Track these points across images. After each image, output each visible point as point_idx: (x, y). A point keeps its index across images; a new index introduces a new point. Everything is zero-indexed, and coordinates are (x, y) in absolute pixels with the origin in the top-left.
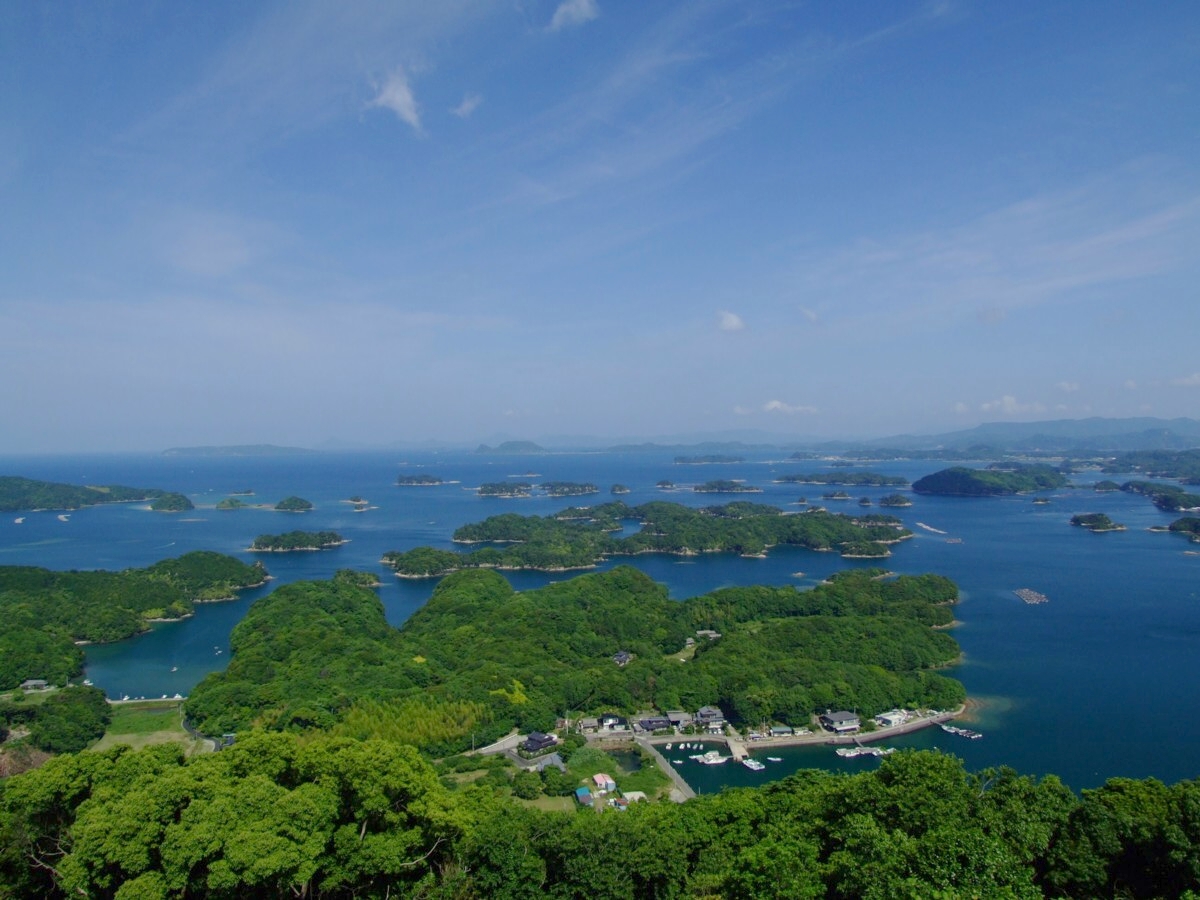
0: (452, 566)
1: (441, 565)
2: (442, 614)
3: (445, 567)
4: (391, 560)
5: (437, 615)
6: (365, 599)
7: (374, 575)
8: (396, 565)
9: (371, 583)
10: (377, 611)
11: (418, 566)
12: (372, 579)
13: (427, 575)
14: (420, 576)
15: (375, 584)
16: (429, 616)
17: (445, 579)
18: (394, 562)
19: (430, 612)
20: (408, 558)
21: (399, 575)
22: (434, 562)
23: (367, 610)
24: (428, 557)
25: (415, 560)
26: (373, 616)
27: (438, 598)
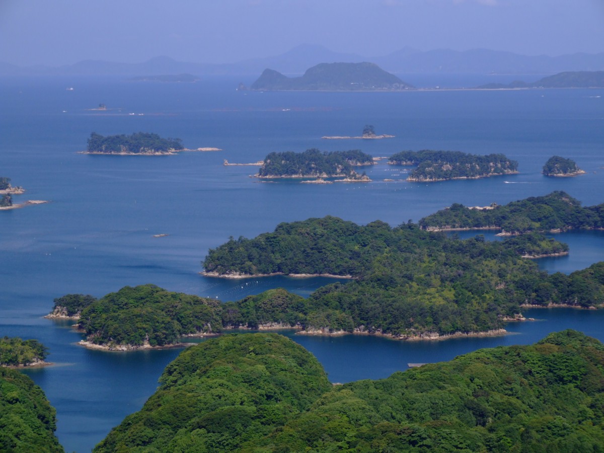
0: (199, 328)
1: (176, 325)
2: (176, 428)
3: (185, 328)
4: (71, 313)
5: (166, 430)
6: (15, 394)
7: (33, 344)
8: (82, 324)
9: (26, 361)
10: (38, 422)
11: (128, 326)
12: (30, 354)
13: (147, 346)
14: (132, 348)
15: (36, 364)
16: (149, 432)
17: (185, 356)
18: (77, 317)
19: (150, 423)
20: (106, 310)
21: (88, 344)
22: (162, 317)
23: (17, 419)
24: (148, 309)
25: (122, 314)
26: (29, 431)
27: (169, 396)
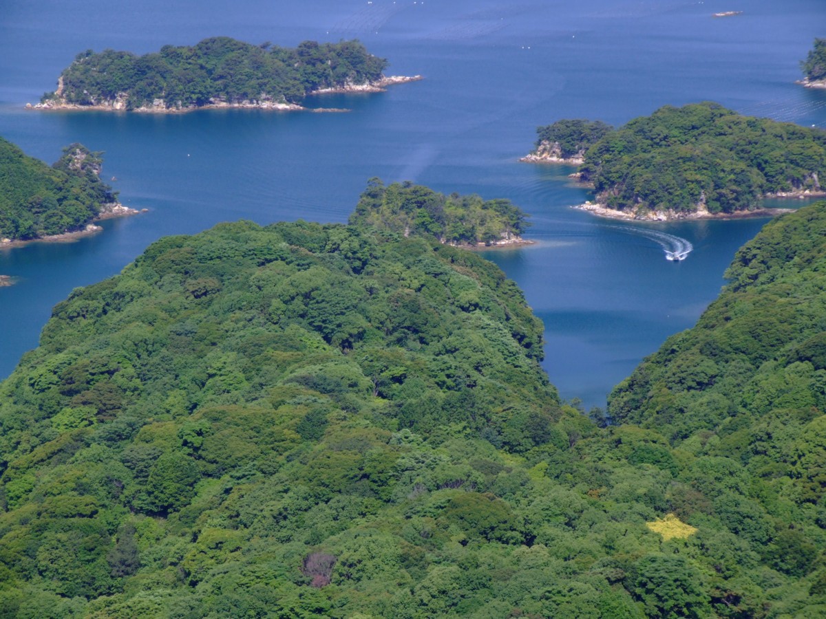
0: (797, 182)
1: (756, 177)
2: (758, 360)
3: (772, 183)
4: (567, 154)
5: (739, 363)
6: (471, 296)
7: (503, 209)
8: (586, 173)
9: (490, 237)
10: (514, 344)
11: (668, 178)
12: (496, 225)
13: (703, 212)
14: (675, 215)
15: (508, 242)
16: (709, 366)
17: (772, 231)
18: (578, 161)
19: (712, 351)
20: (629, 149)
21: (598, 209)
22: (730, 163)
23: (476, 337)
24: (705, 146)
25: (657, 155)
26: (498, 360)
27: (745, 301)
